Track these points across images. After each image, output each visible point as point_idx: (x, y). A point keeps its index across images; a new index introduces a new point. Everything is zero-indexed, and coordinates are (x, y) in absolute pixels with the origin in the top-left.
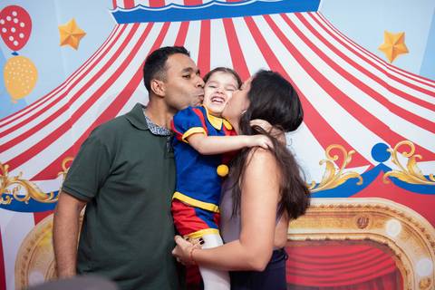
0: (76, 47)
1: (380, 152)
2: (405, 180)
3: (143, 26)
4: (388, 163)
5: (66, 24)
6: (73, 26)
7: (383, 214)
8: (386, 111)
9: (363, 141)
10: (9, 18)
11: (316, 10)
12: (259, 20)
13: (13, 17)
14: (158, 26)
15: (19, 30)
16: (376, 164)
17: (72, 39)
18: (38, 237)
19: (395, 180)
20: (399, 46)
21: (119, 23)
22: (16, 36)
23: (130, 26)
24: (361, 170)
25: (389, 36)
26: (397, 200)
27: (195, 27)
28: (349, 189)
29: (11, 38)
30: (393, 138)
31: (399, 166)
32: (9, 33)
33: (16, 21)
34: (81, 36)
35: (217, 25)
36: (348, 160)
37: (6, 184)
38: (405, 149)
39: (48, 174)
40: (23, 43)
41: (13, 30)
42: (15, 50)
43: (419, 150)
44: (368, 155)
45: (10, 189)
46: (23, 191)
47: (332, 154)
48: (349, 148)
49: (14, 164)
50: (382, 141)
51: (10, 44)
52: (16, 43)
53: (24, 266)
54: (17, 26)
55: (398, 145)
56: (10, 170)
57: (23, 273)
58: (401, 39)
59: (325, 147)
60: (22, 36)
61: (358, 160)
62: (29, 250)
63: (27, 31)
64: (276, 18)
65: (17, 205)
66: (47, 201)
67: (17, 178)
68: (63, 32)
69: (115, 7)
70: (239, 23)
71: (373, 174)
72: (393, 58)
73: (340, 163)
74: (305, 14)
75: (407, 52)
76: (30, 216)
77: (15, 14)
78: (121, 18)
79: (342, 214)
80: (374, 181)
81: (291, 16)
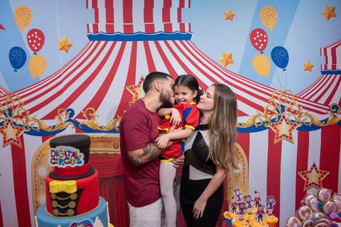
3: (103, 42)
5: (62, 40)
6: (66, 41)
10: (33, 35)
11: (190, 40)
12: (162, 43)
13: (35, 35)
14: (110, 43)
15: (38, 41)
17: (65, 48)
18: (44, 149)
20: (229, 60)
21: (90, 40)
22: (36, 44)
23: (96, 42)
25: (224, 55)
27: (129, 44)
29: (33, 46)
32: (33, 43)
33: (36, 37)
34: (70, 46)
35: (140, 44)
37: (27, 121)
39: (51, 116)
40: (39, 48)
41: (35, 41)
42: (35, 52)
45: (30, 124)
46: (36, 125)
49: (33, 110)
51: (33, 49)
52: (36, 48)
53: (36, 164)
54: (37, 39)
56: (30, 114)
57: (35, 167)
58: (230, 56)
60: (39, 44)
62: (39, 156)
63: (42, 42)
64: (170, 42)
65: (33, 132)
66: (49, 130)
67: (33, 118)
68: (61, 44)
69: (89, 32)
70: (152, 44)
74: (184, 41)
75: (233, 63)
76: (40, 138)
77: (36, 33)
78: (91, 38)
81: (178, 42)
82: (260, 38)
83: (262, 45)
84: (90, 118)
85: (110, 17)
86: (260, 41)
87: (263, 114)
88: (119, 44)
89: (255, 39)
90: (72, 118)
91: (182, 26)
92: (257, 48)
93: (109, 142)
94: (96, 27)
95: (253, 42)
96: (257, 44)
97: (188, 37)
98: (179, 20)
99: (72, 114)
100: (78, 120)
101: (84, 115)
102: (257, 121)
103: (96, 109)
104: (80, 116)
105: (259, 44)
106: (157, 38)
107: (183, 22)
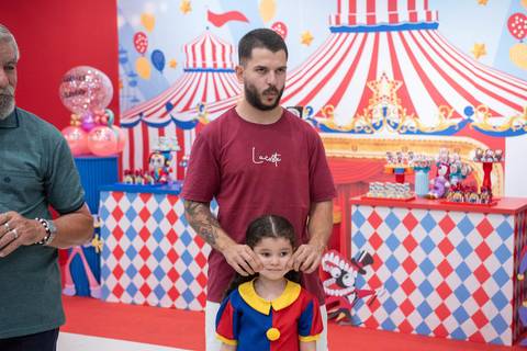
0: (308, 44)
1: (469, 111)
2: (481, 127)
3: (344, 34)
4: (472, 118)
5: (304, 32)
6: (308, 34)
7: (467, 147)
8: (473, 87)
9: (459, 104)
11: (436, 29)
12: (406, 33)
14: (352, 35)
16: (466, 117)
17: (307, 41)
19: (476, 128)
20: (481, 51)
21: (332, 33)
23: (338, 34)
24: (457, 121)
25: (476, 45)
26: (478, 139)
27: (371, 36)
28: (450, 131)
30: (476, 103)
31: (479, 120)
34: (311, 39)
35: (383, 35)
36: (450, 114)
38: (483, 109)
43: (490, 110)
44: (462, 113)
47: (442, 110)
48: (451, 108)
50: (469, 104)
55: (479, 107)
58: (483, 47)
59: (438, 105)
61: (456, 115)
64: (415, 32)
68: (302, 36)
69: (330, 23)
70: (395, 34)
71: (464, 124)
72: (478, 55)
73: (446, 116)
74: (430, 31)
75: (484, 54)
77: (279, 26)
78: (333, 30)
79: (446, 145)
80: (464, 128)
81: (423, 31)
82: (520, 24)
83: (522, 32)
84: (328, 116)
85: (353, 8)
86: (520, 27)
87: (522, 115)
88: (361, 35)
89: (513, 25)
90: (311, 116)
91: (429, 15)
92: (515, 35)
93: (347, 143)
94: (338, 18)
95: (511, 29)
96: (515, 31)
97: (435, 26)
98: (426, 7)
99: (311, 112)
100: (318, 119)
101: (323, 114)
102: (515, 123)
103: (335, 105)
104: (319, 114)
105: (519, 31)
106: (400, 28)
107: (429, 9)
